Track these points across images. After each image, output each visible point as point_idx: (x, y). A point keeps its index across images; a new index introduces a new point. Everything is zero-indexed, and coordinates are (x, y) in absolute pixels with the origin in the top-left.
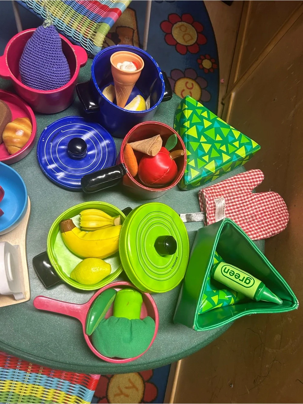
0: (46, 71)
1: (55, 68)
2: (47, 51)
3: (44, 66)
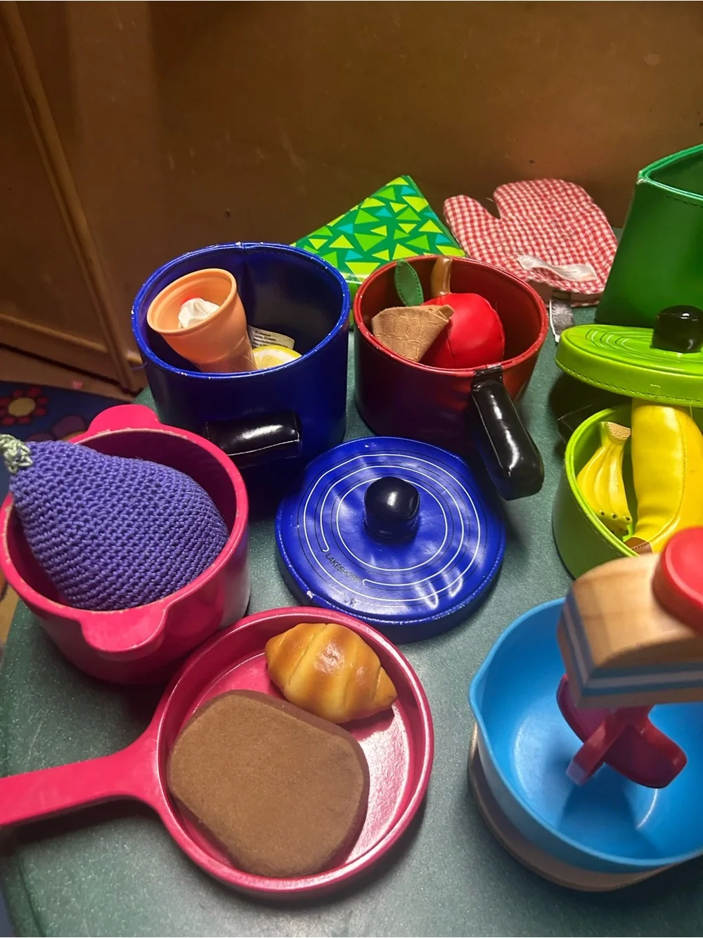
3: (147, 510)
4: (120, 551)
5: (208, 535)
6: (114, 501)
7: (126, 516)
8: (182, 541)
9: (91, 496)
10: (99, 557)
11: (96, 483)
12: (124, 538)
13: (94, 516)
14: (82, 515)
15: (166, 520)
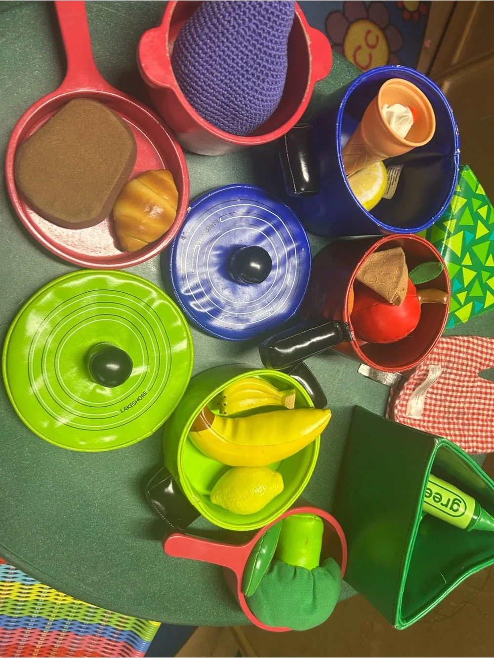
0: (247, 86)
1: (268, 82)
2: (263, 40)
3: (245, 73)
4: (215, 54)
5: (233, 119)
6: (250, 48)
7: (240, 57)
8: (227, 101)
9: (252, 29)
10: (211, 39)
11: (262, 33)
12: (224, 57)
13: (238, 33)
14: (238, 24)
15: (239, 87)
